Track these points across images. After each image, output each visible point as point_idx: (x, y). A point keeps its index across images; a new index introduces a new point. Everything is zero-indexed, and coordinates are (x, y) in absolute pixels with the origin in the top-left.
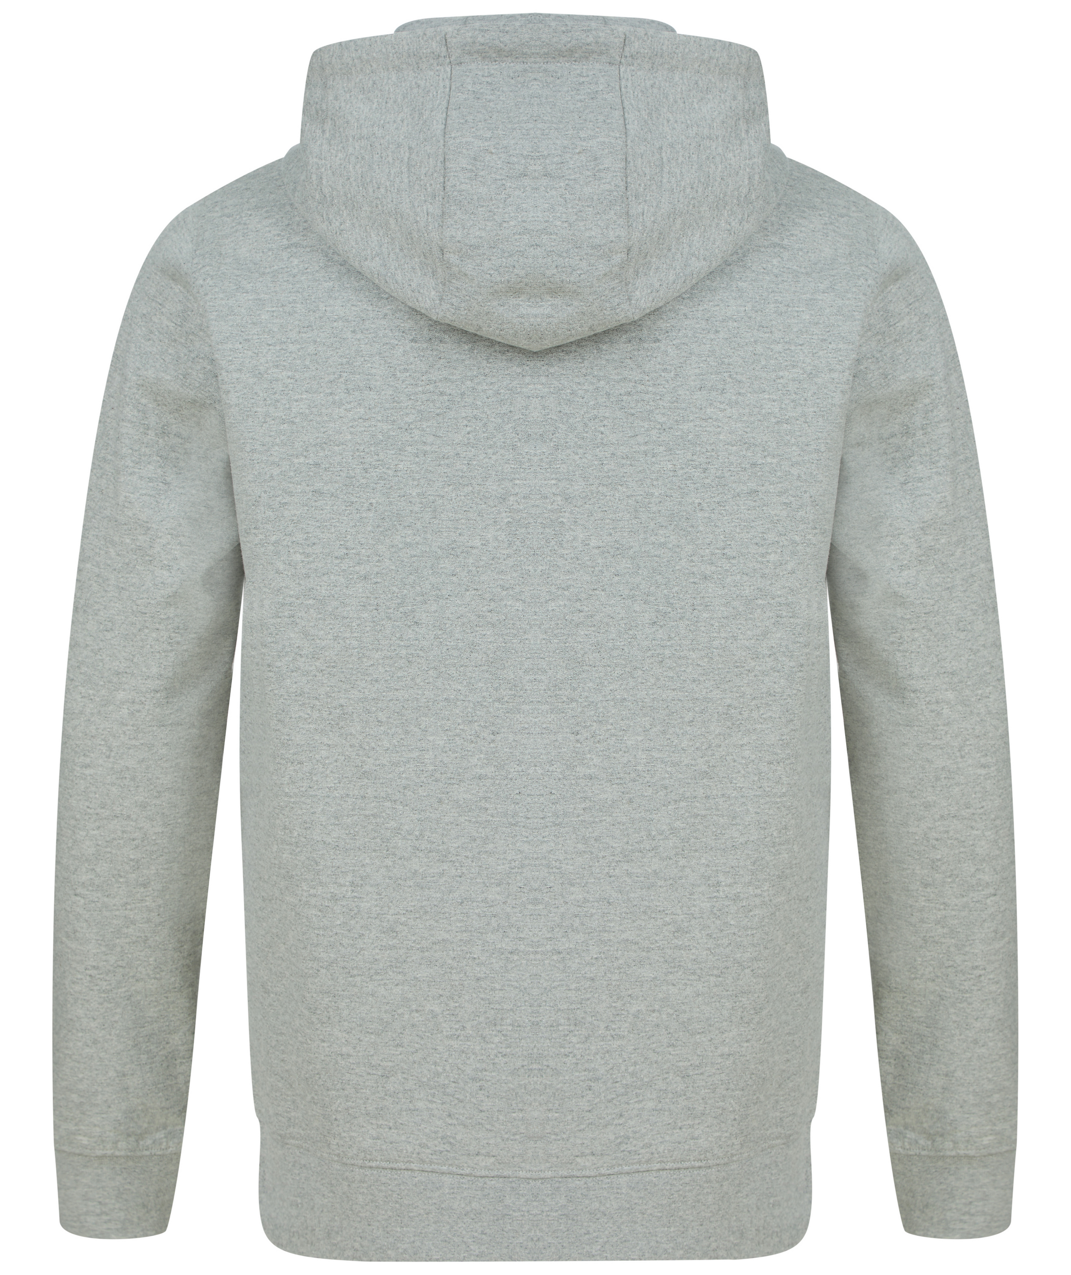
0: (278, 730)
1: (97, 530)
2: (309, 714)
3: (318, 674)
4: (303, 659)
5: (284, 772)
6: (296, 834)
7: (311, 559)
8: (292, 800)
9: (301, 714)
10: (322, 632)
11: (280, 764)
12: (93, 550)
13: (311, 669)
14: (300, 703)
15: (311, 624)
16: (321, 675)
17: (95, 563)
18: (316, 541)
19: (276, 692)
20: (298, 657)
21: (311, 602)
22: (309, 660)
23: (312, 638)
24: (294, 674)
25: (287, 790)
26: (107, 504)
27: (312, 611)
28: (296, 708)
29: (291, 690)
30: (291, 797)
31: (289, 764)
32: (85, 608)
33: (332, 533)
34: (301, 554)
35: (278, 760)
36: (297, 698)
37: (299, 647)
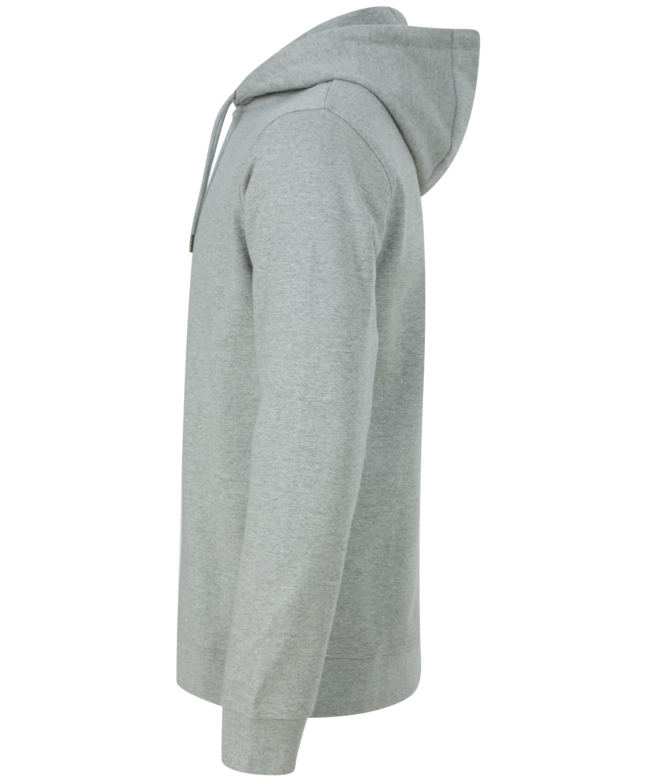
0: (398, 409)
1: (357, 319)
2: (414, 398)
3: (418, 375)
4: (409, 367)
5: (403, 432)
6: (407, 467)
7: (411, 310)
8: (407, 448)
9: (411, 398)
10: (420, 351)
11: (400, 428)
12: (357, 331)
13: (415, 372)
14: (410, 392)
15: (413, 347)
16: (420, 375)
17: (359, 340)
18: (413, 300)
19: (395, 388)
20: (406, 367)
21: (412, 334)
22: (413, 367)
23: (414, 354)
24: (405, 376)
25: (404, 443)
26: (360, 302)
27: (413, 339)
28: (408, 395)
29: (404, 385)
30: (406, 446)
31: (406, 427)
32: (357, 368)
33: (420, 295)
34: (407, 308)
35: (398, 426)
36: (408, 389)
37: (406, 361)
